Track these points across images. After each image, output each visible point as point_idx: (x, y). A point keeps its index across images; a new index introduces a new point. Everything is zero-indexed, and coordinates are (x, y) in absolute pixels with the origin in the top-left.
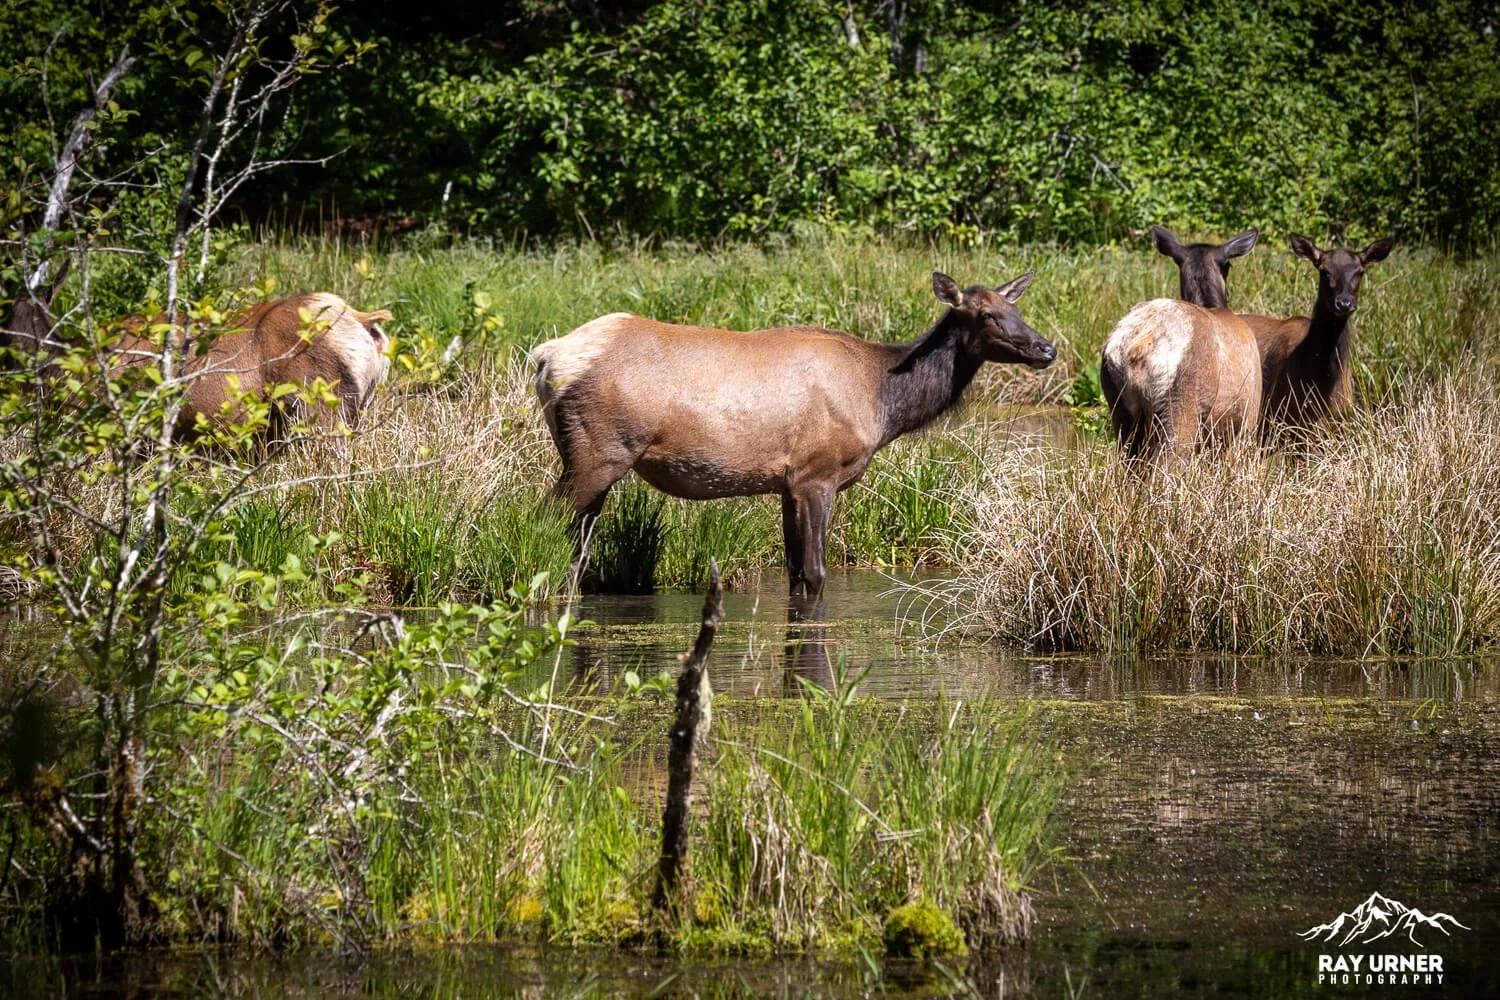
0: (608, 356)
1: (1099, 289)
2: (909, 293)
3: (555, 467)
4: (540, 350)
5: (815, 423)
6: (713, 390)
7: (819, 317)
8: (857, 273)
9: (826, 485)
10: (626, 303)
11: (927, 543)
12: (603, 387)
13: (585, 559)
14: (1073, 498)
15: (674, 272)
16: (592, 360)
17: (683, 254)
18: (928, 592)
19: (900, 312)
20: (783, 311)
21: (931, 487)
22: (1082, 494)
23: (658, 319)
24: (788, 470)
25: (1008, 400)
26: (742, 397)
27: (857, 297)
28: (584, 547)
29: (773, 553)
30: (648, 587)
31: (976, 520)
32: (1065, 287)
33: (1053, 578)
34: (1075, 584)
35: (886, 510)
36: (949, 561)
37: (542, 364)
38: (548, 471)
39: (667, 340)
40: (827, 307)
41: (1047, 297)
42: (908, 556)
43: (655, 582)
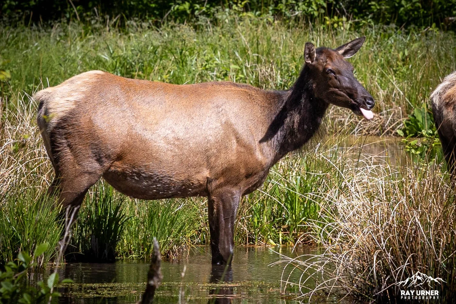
0: (86, 101)
1: (424, 57)
2: (294, 59)
3: (49, 175)
4: (41, 94)
5: (226, 148)
6: (157, 124)
7: (231, 74)
8: (258, 44)
9: (235, 190)
10: (99, 63)
11: (304, 230)
12: (83, 121)
13: (68, 237)
14: (403, 200)
15: (134, 42)
16: (76, 102)
17: (139, 29)
18: (303, 263)
19: (288, 71)
20: (207, 69)
21: (307, 191)
22: (410, 197)
23: (123, 75)
24: (209, 181)
25: (361, 132)
26: (176, 129)
27: (258, 61)
28: (67, 228)
29: (198, 235)
30: (112, 258)
31: (338, 214)
32: (400, 56)
33: (389, 254)
34: (405, 259)
35: (275, 207)
36: (319, 242)
37: (41, 104)
38: (45, 177)
39: (127, 90)
40: (237, 67)
41: (388, 62)
42: (290, 238)
43: (117, 254)
